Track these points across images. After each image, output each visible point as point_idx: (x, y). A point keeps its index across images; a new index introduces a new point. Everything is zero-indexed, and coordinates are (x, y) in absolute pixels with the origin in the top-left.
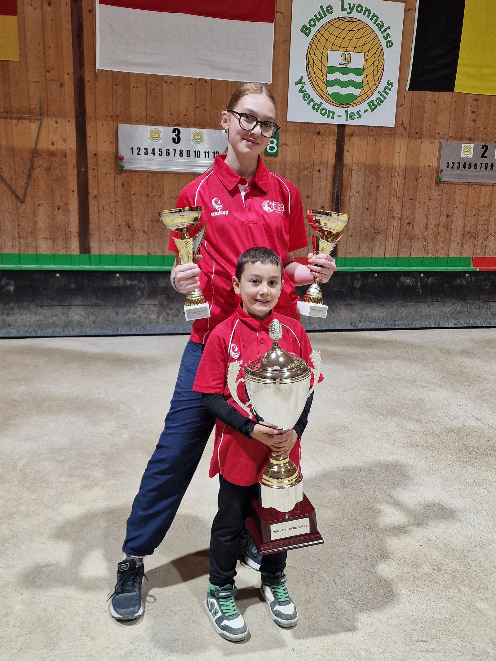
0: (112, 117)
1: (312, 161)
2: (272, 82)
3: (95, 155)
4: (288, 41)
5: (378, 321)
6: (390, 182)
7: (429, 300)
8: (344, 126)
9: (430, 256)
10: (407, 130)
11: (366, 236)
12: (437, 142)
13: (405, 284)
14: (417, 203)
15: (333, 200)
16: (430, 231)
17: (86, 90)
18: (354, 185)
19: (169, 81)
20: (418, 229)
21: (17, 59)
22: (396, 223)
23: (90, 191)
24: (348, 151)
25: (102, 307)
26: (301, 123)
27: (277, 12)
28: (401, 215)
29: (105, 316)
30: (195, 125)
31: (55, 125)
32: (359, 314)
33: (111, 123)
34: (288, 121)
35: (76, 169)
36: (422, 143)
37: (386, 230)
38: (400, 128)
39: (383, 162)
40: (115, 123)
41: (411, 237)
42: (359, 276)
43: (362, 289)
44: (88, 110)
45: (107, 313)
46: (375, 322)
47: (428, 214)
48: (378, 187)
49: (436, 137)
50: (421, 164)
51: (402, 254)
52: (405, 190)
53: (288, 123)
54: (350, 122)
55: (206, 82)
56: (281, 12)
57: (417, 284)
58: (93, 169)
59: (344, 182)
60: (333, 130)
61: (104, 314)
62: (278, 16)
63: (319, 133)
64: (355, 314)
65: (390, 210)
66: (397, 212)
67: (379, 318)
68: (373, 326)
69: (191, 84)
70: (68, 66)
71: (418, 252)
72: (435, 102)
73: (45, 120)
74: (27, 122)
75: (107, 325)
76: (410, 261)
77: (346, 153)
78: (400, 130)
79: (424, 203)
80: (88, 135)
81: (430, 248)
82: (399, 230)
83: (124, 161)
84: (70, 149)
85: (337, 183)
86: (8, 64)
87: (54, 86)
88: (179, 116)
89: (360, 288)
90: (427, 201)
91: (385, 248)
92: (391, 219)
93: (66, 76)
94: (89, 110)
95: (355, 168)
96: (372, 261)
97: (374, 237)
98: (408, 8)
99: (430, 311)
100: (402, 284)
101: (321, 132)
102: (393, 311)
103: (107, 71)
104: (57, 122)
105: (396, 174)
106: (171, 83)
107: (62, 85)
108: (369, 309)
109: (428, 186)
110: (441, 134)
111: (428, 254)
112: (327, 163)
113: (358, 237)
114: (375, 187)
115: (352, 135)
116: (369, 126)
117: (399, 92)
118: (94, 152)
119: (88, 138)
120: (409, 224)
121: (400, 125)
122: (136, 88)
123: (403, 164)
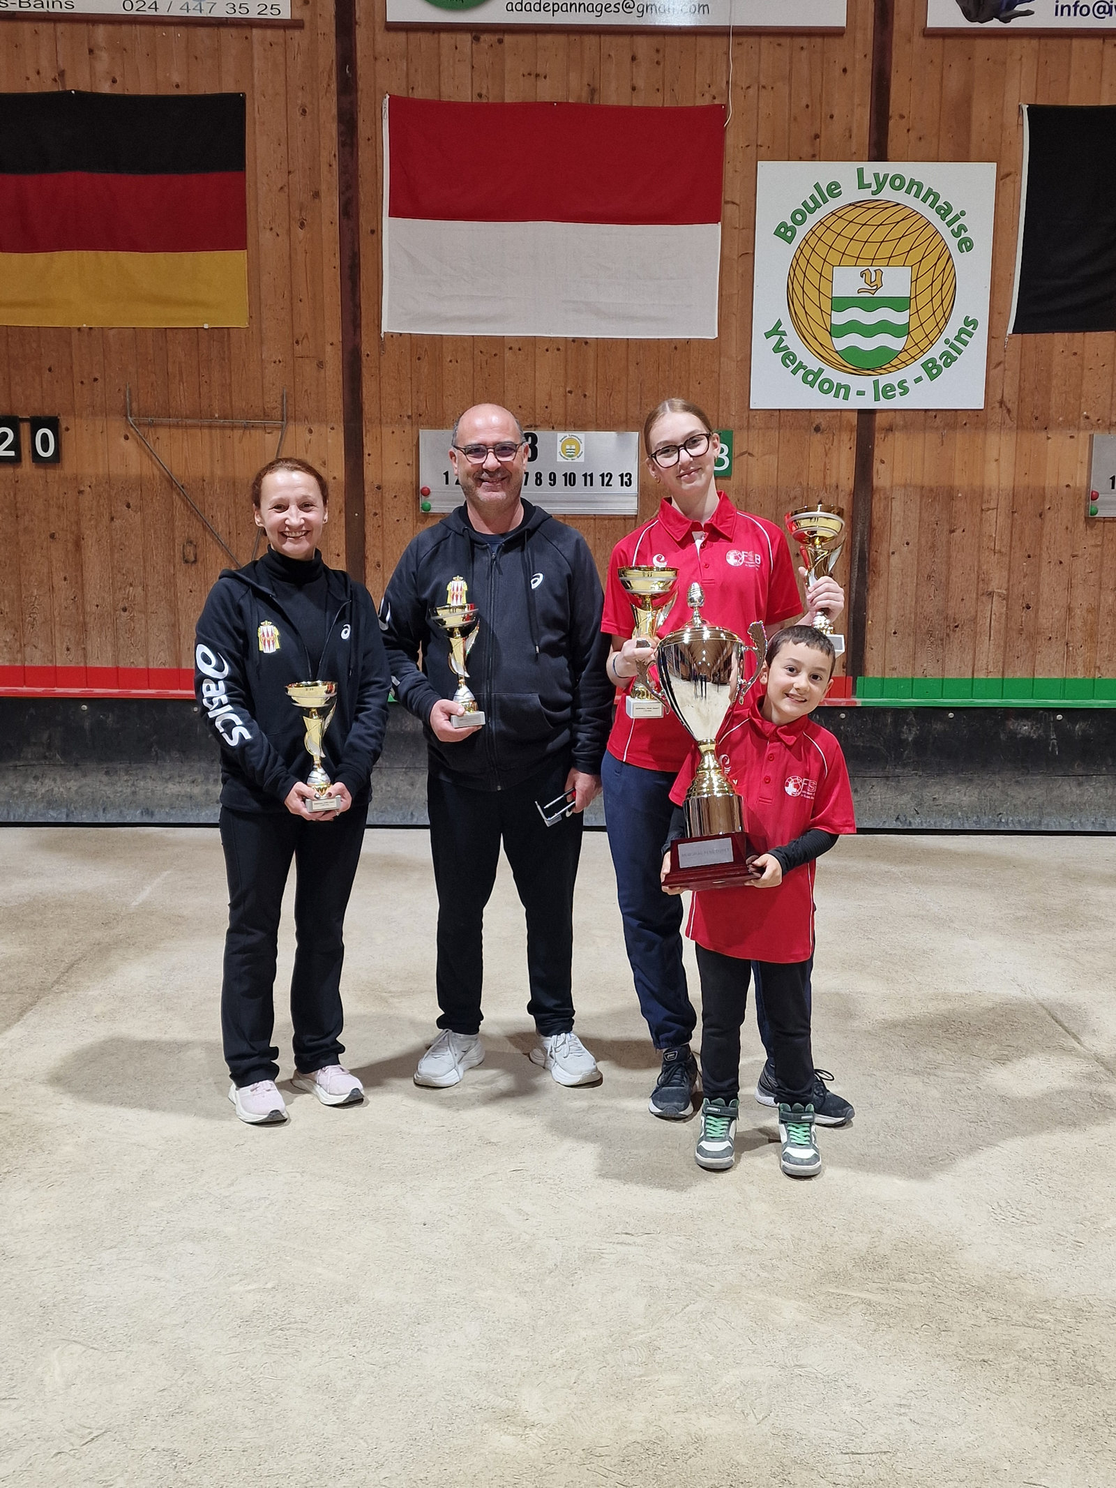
0: (409, 417)
1: (805, 484)
2: (717, 336)
3: (379, 488)
4: (748, 255)
5: (960, 814)
6: (978, 519)
7: (1081, 771)
8: (872, 412)
9: (1080, 676)
10: (1014, 413)
11: (930, 633)
12: (1083, 436)
13: (1020, 736)
14: (1044, 564)
15: (852, 561)
16: (1078, 623)
17: (364, 370)
18: (898, 529)
19: (516, 347)
20: (1048, 617)
21: (244, 324)
22: (997, 606)
23: (368, 554)
24: (883, 462)
25: (384, 771)
26: (779, 410)
27: (727, 202)
28: (1007, 589)
29: (389, 789)
30: (566, 425)
31: (308, 436)
32: (914, 796)
33: (408, 428)
34: (751, 407)
35: (343, 514)
36: (1048, 438)
37: (974, 620)
38: (998, 410)
39: (960, 480)
40: (415, 428)
41: (1033, 636)
42: (911, 717)
43: (920, 745)
44: (366, 407)
45: (394, 784)
46: (952, 815)
47: (1070, 586)
48: (953, 531)
49: (1082, 425)
50: (1050, 482)
51: (1015, 672)
52: (1016, 537)
53: (752, 413)
54: (883, 404)
55: (586, 343)
56: (734, 203)
57: (1048, 737)
58: (376, 514)
59: (875, 523)
60: (848, 421)
61: (387, 785)
62: (728, 210)
63: (817, 429)
64: (905, 798)
65: (982, 579)
66: (997, 583)
67: (961, 807)
68: (947, 824)
69: (558, 350)
70: (333, 333)
71: (1050, 666)
72: (1075, 354)
73: (291, 427)
74: (257, 434)
75: (393, 806)
76: (1032, 686)
77: (877, 465)
78: (997, 415)
79: (1061, 563)
80: (366, 451)
81: (1080, 660)
82: (1003, 621)
83: (430, 497)
84: (334, 478)
85: (859, 526)
86: (229, 334)
87: (309, 368)
88: (534, 410)
89: (915, 741)
90: (1066, 558)
91: (974, 659)
92: (984, 598)
93: (328, 348)
94: (369, 407)
95: (898, 495)
96: (943, 686)
97: (948, 635)
98: (1004, 171)
99: (1082, 795)
100: (1013, 735)
101: (823, 426)
102: (995, 793)
103: (401, 334)
104: (310, 431)
105: (993, 505)
106: (520, 350)
107: (321, 365)
108: (937, 788)
109: (1067, 528)
110: (1094, 418)
111: (1075, 671)
112: (837, 487)
113: (909, 635)
114: (946, 533)
115: (890, 429)
116: (926, 410)
117: (990, 337)
118: (376, 483)
119: (366, 457)
120: (1028, 607)
121: (997, 405)
122: (454, 362)
123: (1006, 483)
